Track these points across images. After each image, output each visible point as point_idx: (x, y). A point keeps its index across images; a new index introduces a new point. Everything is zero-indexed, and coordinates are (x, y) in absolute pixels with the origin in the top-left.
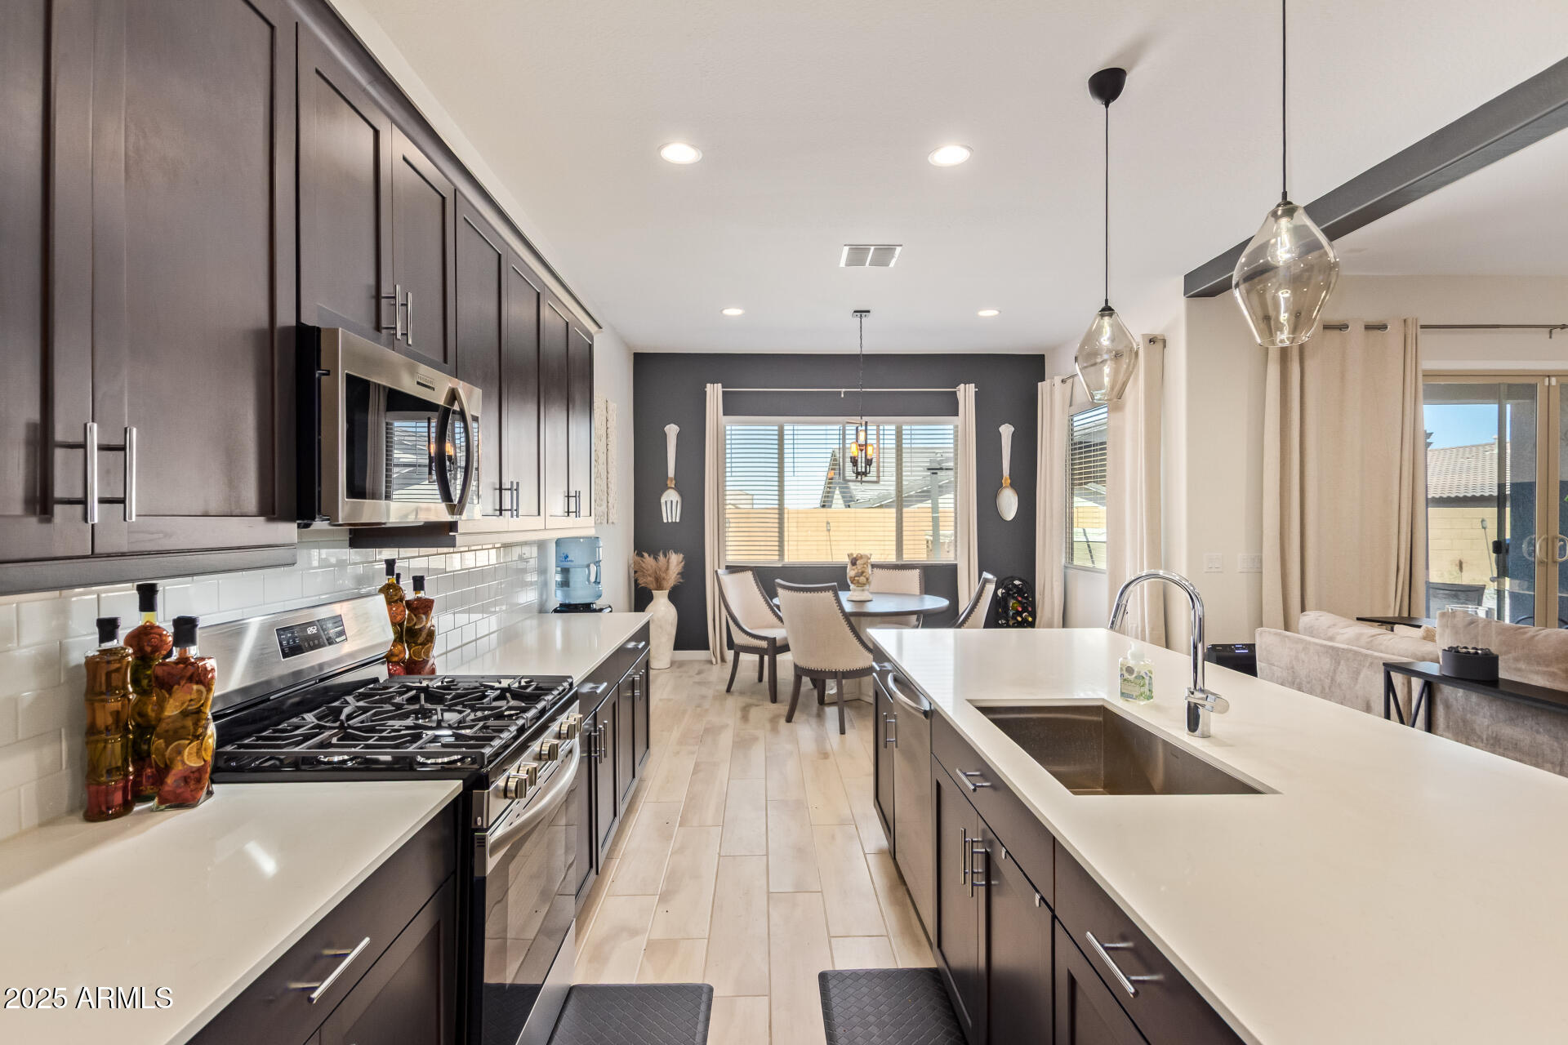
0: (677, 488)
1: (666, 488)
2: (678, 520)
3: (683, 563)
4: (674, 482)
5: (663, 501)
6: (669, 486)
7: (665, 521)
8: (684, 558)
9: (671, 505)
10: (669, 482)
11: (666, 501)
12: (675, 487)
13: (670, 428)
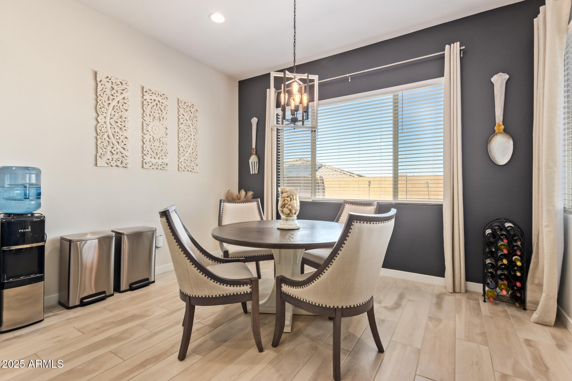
2: (257, 173)
4: (255, 150)
5: (250, 161)
6: (252, 153)
7: (251, 173)
9: (253, 164)
11: (252, 162)
12: (256, 153)
13: (253, 120)
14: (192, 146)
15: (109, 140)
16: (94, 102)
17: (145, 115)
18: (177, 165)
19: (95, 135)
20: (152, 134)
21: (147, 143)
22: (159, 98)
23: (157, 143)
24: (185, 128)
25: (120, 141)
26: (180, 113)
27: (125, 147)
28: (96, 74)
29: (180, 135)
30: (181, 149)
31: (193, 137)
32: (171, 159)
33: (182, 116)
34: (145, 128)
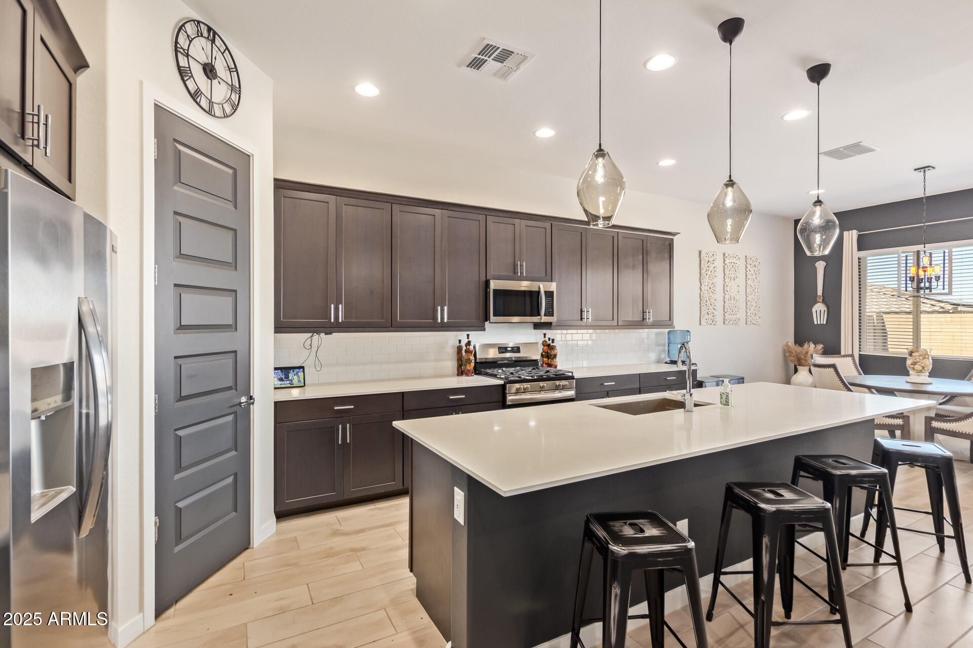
0: (824, 302)
1: (816, 302)
2: (825, 323)
3: (822, 350)
4: (822, 298)
5: (814, 310)
6: (818, 301)
7: (816, 323)
8: (823, 348)
9: (819, 313)
10: (818, 299)
11: (816, 311)
12: (823, 300)
13: (819, 264)
14: (756, 300)
15: (707, 303)
16: (699, 274)
17: (725, 278)
18: (745, 319)
19: (699, 301)
20: (730, 294)
21: (727, 302)
22: (734, 260)
23: (732, 301)
24: (751, 282)
25: (712, 303)
26: (748, 270)
27: (715, 308)
28: (700, 252)
29: (748, 290)
30: (748, 303)
31: (756, 290)
32: (741, 315)
33: (749, 272)
34: (726, 289)
